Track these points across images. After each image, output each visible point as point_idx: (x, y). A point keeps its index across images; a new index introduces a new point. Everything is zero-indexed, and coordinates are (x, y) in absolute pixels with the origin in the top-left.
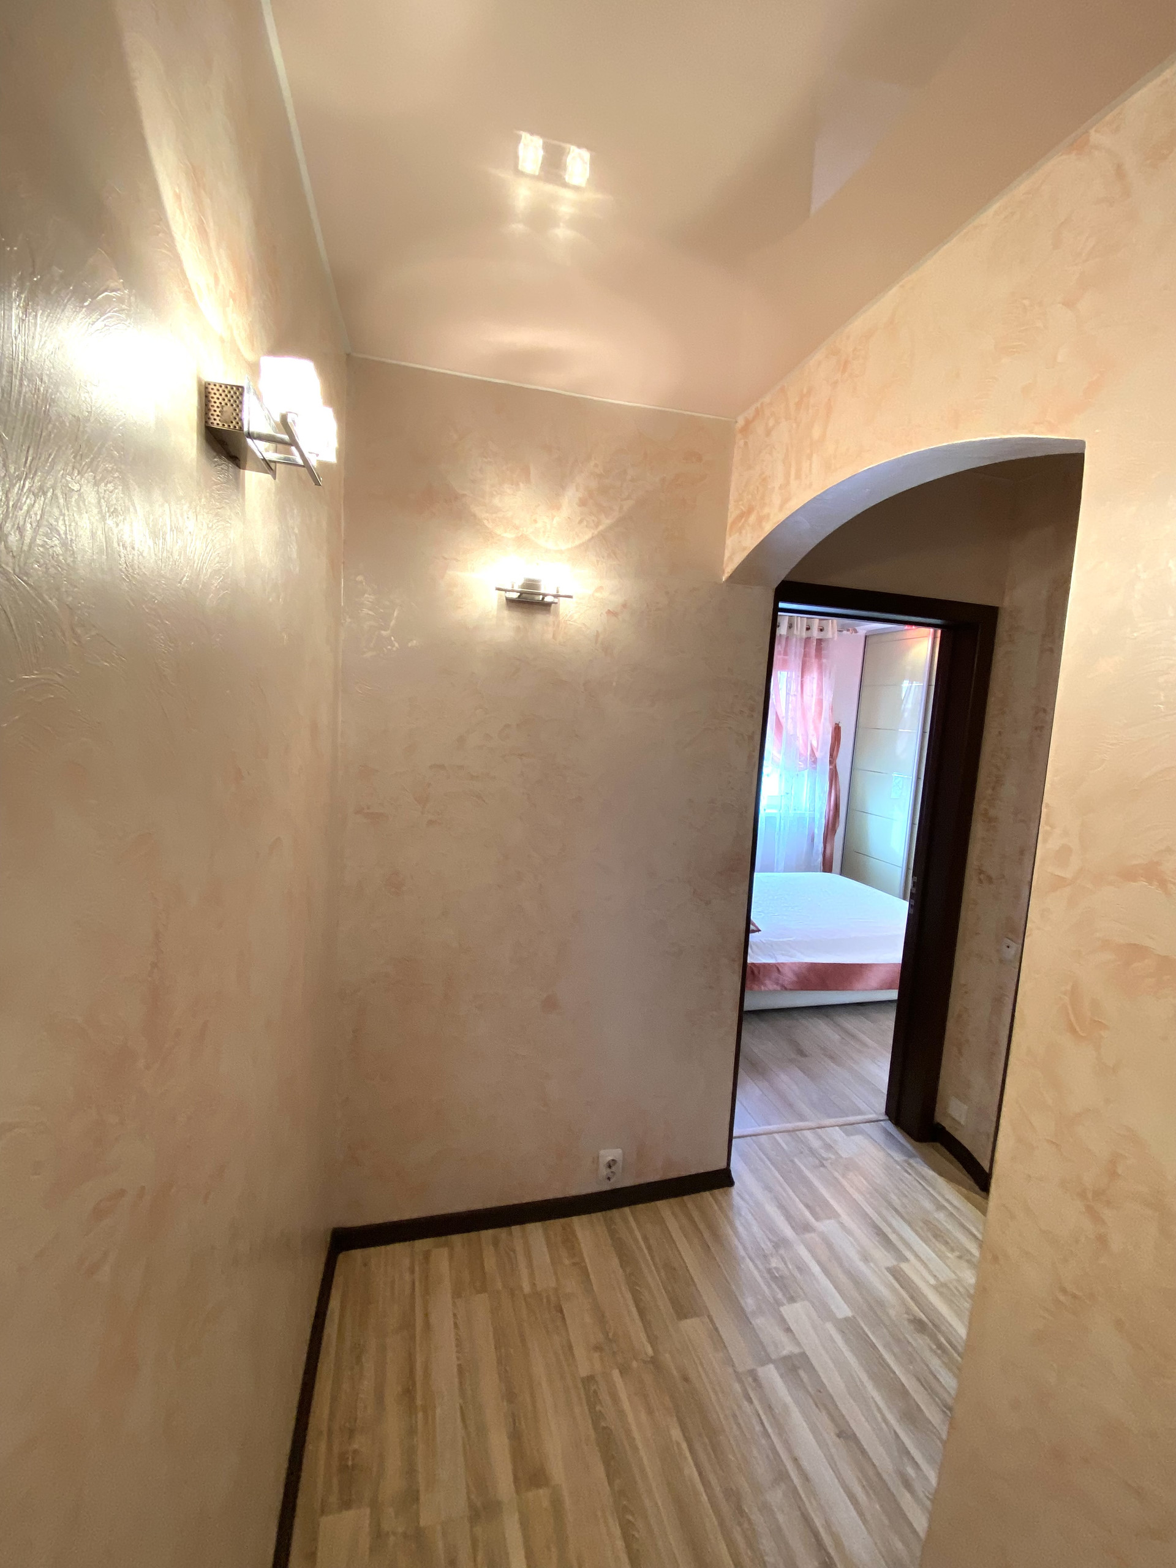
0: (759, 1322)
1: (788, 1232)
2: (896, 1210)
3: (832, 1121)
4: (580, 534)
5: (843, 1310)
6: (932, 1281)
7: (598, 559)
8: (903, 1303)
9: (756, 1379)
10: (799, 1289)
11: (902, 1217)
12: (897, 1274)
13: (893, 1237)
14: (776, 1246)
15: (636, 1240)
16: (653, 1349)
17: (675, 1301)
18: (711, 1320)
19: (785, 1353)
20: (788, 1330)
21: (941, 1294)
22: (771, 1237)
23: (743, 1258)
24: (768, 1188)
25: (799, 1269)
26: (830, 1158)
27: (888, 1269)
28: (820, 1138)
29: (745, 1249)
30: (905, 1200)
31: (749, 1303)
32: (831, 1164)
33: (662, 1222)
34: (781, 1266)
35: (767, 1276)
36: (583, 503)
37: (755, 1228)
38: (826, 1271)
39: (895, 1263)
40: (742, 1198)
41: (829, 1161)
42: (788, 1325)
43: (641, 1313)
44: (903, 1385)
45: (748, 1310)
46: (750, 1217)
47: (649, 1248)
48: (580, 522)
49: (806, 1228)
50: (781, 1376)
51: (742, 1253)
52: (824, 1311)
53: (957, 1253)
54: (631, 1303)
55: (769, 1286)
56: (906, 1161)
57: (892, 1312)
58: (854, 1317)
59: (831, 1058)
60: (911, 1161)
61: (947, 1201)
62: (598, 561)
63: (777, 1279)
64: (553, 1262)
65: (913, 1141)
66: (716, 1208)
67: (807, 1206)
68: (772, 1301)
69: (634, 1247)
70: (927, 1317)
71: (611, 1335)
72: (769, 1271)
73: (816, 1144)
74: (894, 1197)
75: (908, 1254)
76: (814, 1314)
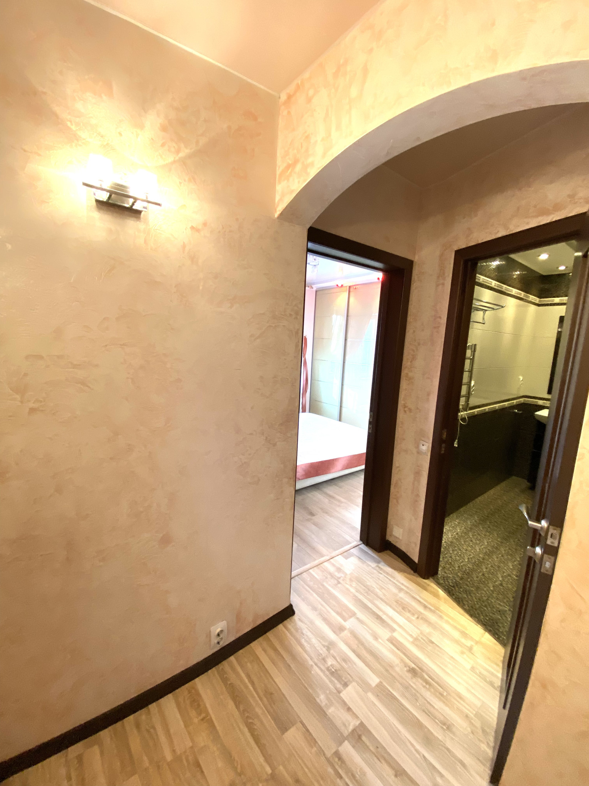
0: (331, 711)
1: (332, 636)
2: (381, 599)
3: (337, 552)
4: (164, 156)
5: (374, 680)
6: (411, 640)
7: (181, 181)
8: (402, 660)
9: (340, 758)
10: (348, 676)
11: (385, 602)
12: (392, 641)
13: (384, 617)
14: (328, 649)
15: (242, 681)
16: (271, 767)
17: (276, 719)
18: (303, 724)
19: (351, 728)
20: (349, 709)
21: (417, 646)
22: (324, 643)
23: (312, 666)
24: (315, 609)
25: (344, 660)
26: (341, 576)
27: (388, 640)
28: (333, 565)
29: (311, 659)
30: (383, 591)
31: (322, 699)
32: (343, 580)
33: (257, 659)
34: (334, 663)
35: (327, 673)
36: (164, 129)
37: (314, 641)
38: (359, 656)
39: (390, 634)
40: (302, 621)
41: (342, 579)
42: (348, 706)
43: (257, 740)
44: (417, 719)
45: (323, 704)
46: (309, 634)
47: (253, 683)
48: (163, 145)
49: (341, 629)
50: (354, 747)
51: (311, 663)
52: (365, 685)
53: (416, 616)
54: (248, 735)
55: (331, 681)
56: (377, 566)
57: (397, 669)
58: (381, 682)
59: (327, 513)
60: (380, 565)
61: (402, 584)
62: (180, 183)
63: (334, 673)
64: (186, 726)
65: (377, 553)
66: (288, 635)
67: (338, 613)
68: (335, 691)
69: (242, 687)
70: (415, 665)
71: (239, 771)
72: (328, 669)
73: (332, 569)
74: (378, 591)
75: (395, 626)
76: (360, 690)
